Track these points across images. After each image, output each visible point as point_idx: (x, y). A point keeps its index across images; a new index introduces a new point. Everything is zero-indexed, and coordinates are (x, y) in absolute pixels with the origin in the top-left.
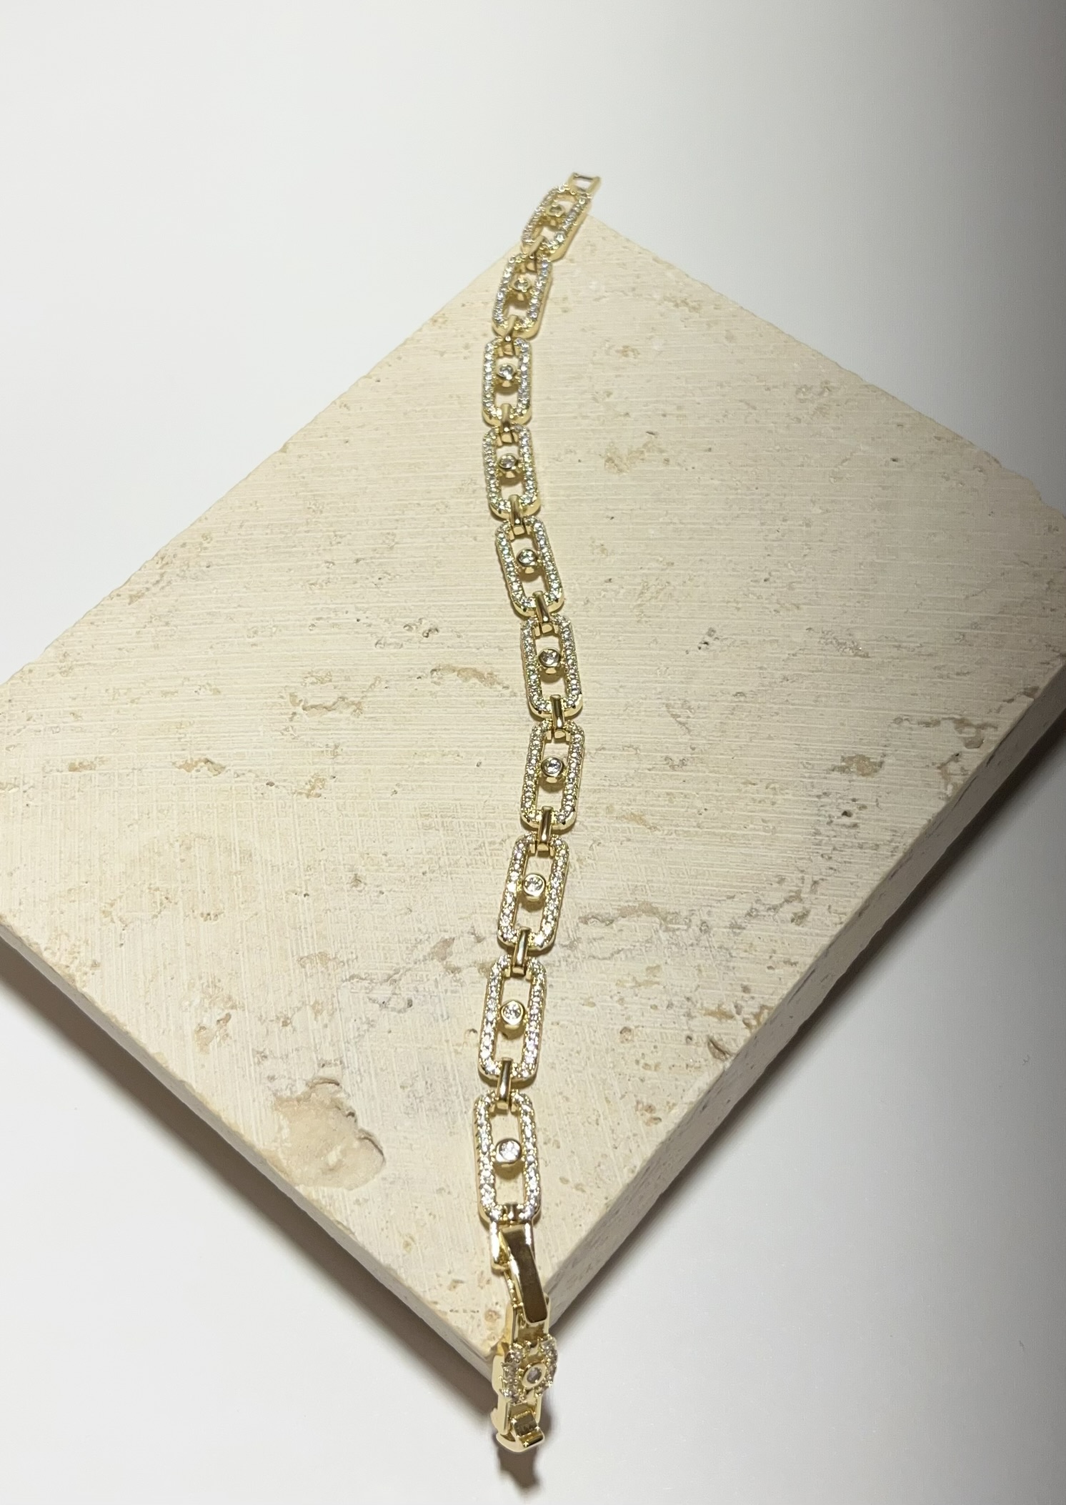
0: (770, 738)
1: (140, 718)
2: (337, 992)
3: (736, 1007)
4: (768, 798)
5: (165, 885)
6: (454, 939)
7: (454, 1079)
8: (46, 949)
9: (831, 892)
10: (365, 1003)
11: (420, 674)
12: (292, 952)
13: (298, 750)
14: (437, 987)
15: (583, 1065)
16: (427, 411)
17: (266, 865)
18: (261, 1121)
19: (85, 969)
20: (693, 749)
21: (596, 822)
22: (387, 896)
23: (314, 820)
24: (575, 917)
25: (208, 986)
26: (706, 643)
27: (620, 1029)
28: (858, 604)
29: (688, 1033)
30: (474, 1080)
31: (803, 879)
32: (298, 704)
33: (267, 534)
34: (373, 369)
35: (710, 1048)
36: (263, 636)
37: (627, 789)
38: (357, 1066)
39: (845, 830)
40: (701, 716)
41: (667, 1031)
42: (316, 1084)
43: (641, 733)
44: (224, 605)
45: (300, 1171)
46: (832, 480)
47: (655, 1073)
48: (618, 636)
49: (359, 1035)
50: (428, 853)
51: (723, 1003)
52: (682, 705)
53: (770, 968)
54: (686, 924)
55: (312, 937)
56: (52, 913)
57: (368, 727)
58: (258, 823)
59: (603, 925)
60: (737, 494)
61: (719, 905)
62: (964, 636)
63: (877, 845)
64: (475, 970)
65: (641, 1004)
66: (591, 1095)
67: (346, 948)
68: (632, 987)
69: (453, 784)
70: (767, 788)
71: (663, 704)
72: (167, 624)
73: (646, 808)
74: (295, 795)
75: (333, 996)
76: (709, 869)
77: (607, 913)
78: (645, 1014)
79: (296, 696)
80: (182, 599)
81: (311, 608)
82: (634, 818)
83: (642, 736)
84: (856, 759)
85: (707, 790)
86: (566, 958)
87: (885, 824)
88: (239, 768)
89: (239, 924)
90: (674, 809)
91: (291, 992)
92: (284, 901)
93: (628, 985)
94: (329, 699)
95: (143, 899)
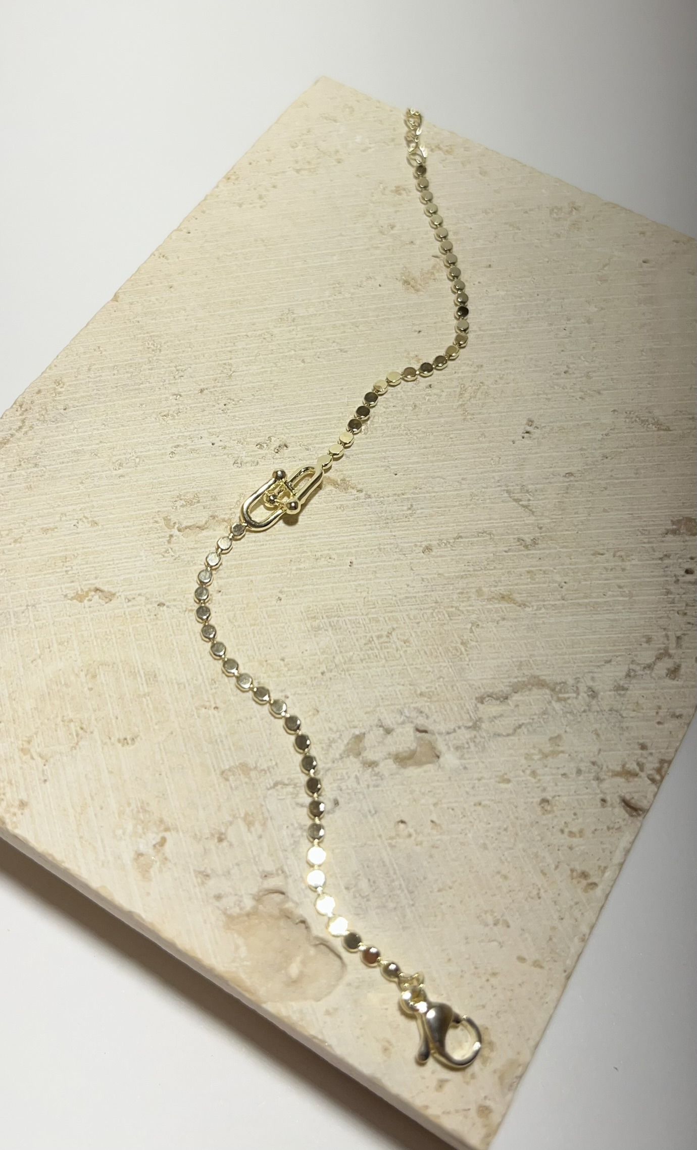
0: (605, 511)
1: (26, 557)
2: (265, 801)
3: (638, 764)
4: (618, 566)
5: (78, 716)
6: (364, 734)
7: (395, 873)
9: (694, 645)
10: (294, 809)
12: (213, 766)
13: (182, 569)
14: (359, 783)
15: (512, 841)
16: (237, 254)
17: (172, 683)
18: (216, 941)
20: (541, 528)
21: (470, 606)
25: (139, 812)
26: (527, 432)
27: (539, 802)
28: (649, 386)
29: (601, 796)
30: (414, 871)
31: (667, 636)
32: (173, 527)
33: (114, 374)
34: (180, 225)
35: (624, 807)
36: (130, 468)
37: (491, 572)
39: (691, 587)
40: (540, 497)
41: (580, 797)
42: (262, 896)
43: (490, 519)
44: (87, 443)
45: (264, 988)
46: (599, 282)
47: (581, 839)
48: (449, 434)
49: (295, 842)
50: (323, 653)
51: (627, 763)
52: (521, 489)
53: (659, 723)
54: (575, 692)
55: (230, 749)
58: (157, 643)
59: (498, 702)
60: (522, 301)
61: (599, 670)
64: (390, 761)
65: (553, 774)
66: (526, 870)
67: (265, 756)
68: (540, 759)
69: (331, 585)
70: (614, 556)
71: (504, 490)
72: (36, 465)
73: (512, 587)
74: (187, 612)
75: (262, 806)
76: (584, 637)
77: (500, 691)
78: (559, 784)
79: (170, 520)
80: (47, 441)
81: (168, 437)
82: (503, 598)
83: (492, 521)
84: (683, 522)
85: (563, 564)
86: (473, 739)
88: (128, 593)
89: (157, 745)
90: (538, 586)
91: (220, 807)
92: (196, 717)
93: (536, 757)
94: (200, 519)
95: (59, 732)
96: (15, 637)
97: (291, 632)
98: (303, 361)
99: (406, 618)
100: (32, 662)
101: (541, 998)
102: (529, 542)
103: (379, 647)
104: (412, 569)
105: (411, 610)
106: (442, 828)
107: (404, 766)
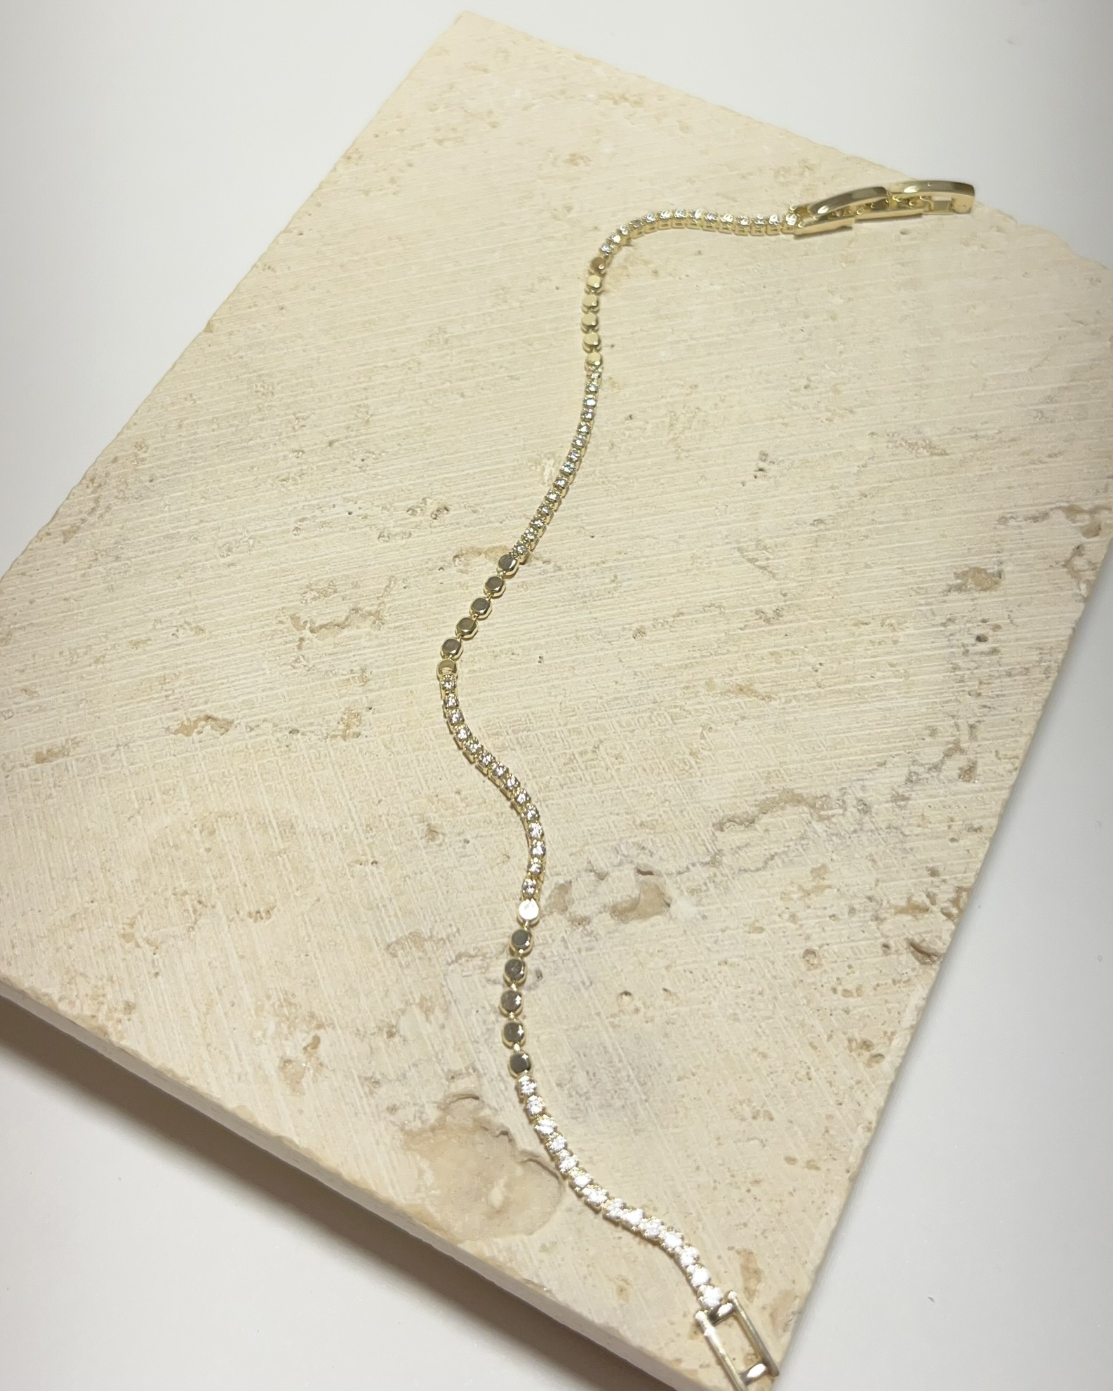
0: (867, 566)
1: (111, 681)
2: (446, 980)
3: (928, 896)
4: (888, 637)
5: (193, 886)
6: (571, 882)
7: (621, 1061)
8: (61, 999)
9: (992, 734)
10: (484, 987)
11: (441, 564)
12: (376, 939)
13: (318, 682)
14: (567, 948)
15: (771, 1007)
16: (366, 259)
17: (315, 835)
18: (394, 1168)
19: (120, 1015)
20: (785, 595)
21: (700, 703)
22: (474, 844)
23: (360, 766)
24: (708, 826)
25: (282, 1006)
26: (761, 470)
27: (802, 954)
28: (916, 398)
29: (883, 940)
30: (645, 1056)
31: (956, 725)
32: (304, 627)
33: (213, 430)
34: (289, 224)
35: (913, 954)
36: (242, 552)
37: (723, 657)
38: (495, 1071)
39: (986, 659)
40: (781, 554)
41: (856, 944)
42: (450, 1104)
43: (719, 588)
44: (182, 524)
45: (460, 1223)
46: (844, 265)
47: (860, 999)
48: (659, 479)
49: (488, 1030)
51: (913, 895)
52: (757, 545)
53: (953, 840)
54: (841, 807)
55: (396, 915)
56: (57, 950)
57: (397, 639)
58: (291, 783)
59: (742, 828)
60: (744, 296)
61: (871, 776)
62: (1041, 412)
63: (1027, 669)
64: (607, 916)
65: (818, 917)
66: (791, 1044)
68: (800, 899)
69: (516, 689)
70: (882, 625)
71: (735, 548)
72: (117, 558)
73: (751, 675)
74: (328, 740)
75: (442, 986)
76: (847, 735)
77: (744, 813)
78: (826, 929)
79: (299, 618)
80: (129, 525)
81: (290, 508)
82: (741, 690)
83: (721, 590)
84: (971, 574)
85: (816, 641)
86: (712, 879)
87: (1028, 643)
88: (250, 719)
89: (300, 918)
90: (785, 671)
91: (387, 991)
92: (349, 877)
93: (795, 896)
94: (339, 614)
95: (170, 909)
96: (105, 788)
98: (462, 395)
99: (617, 726)
100: (129, 819)
101: (819, 1208)
102: (770, 614)
103: (583, 767)
104: (620, 661)
105: (623, 714)
106: (678, 998)
107: (625, 921)
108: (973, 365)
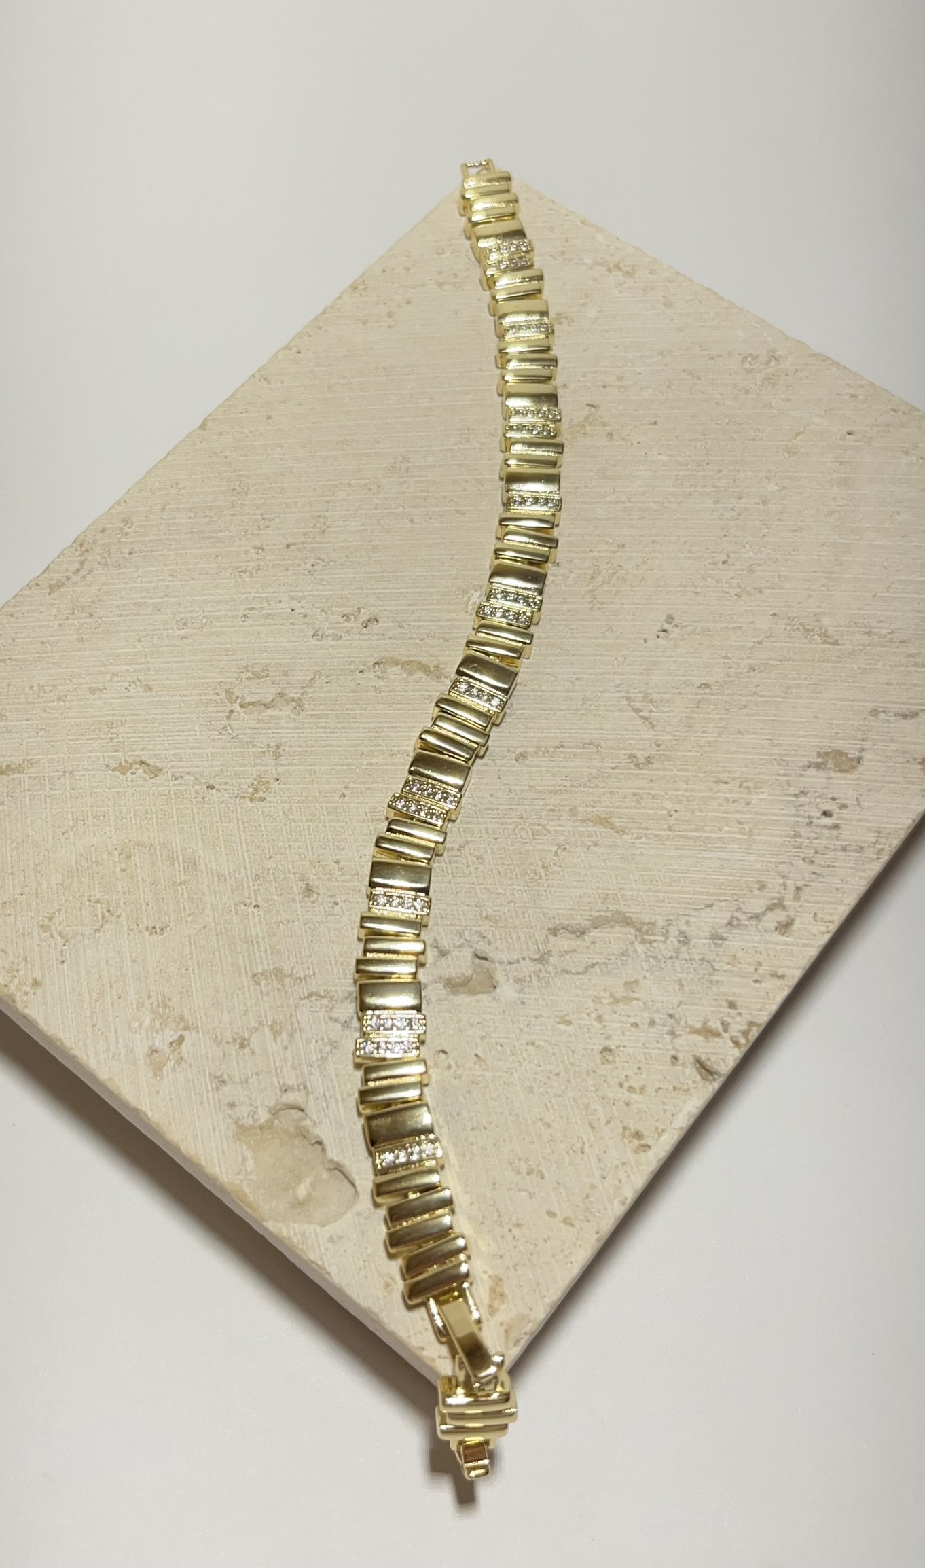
0: (739, 732)
1: (69, 718)
2: (296, 1011)
3: (722, 1023)
4: (743, 798)
5: (106, 897)
9: (814, 898)
10: (326, 1023)
11: (362, 668)
12: (245, 968)
13: (240, 750)
15: (563, 1088)
16: (352, 384)
17: (212, 874)
18: (223, 1151)
19: (24, 988)
20: (659, 746)
21: (559, 825)
22: (341, 907)
23: (260, 826)
25: (159, 1006)
26: (664, 631)
27: (600, 1050)
28: (823, 588)
29: (673, 1053)
30: (448, 1105)
31: (785, 885)
32: (235, 701)
33: (190, 518)
34: (291, 341)
35: (697, 1068)
36: (195, 628)
37: (591, 790)
38: (321, 1092)
39: (826, 832)
40: (664, 709)
41: (649, 1051)
42: (279, 1111)
43: (602, 729)
44: (150, 595)
45: (267, 1206)
46: (786, 455)
47: (641, 1096)
48: (570, 625)
49: (322, 1058)
51: (709, 1021)
52: (644, 698)
53: (756, 981)
54: (663, 935)
55: (266, 951)
57: (311, 725)
58: (201, 829)
59: (573, 936)
60: (688, 470)
61: (697, 914)
63: (862, 847)
64: (440, 986)
65: (621, 1022)
66: (573, 1121)
67: (302, 963)
68: (609, 1004)
70: (740, 787)
71: (623, 697)
72: (91, 615)
73: (612, 810)
74: (238, 799)
75: (292, 1015)
76: (685, 875)
77: (577, 924)
78: (626, 1033)
79: (233, 693)
80: (105, 588)
81: (242, 597)
82: (599, 820)
83: (602, 732)
84: (832, 755)
85: (677, 790)
86: (537, 974)
87: (868, 825)
88: (176, 770)
89: (187, 938)
90: (642, 811)
91: (247, 1010)
92: (234, 914)
93: (605, 1001)
94: (267, 696)
95: (83, 912)
96: (48, 805)
97: (351, 832)
98: (411, 521)
99: (483, 831)
100: (63, 834)
101: (566, 1257)
102: (642, 760)
104: (499, 778)
105: (491, 823)
106: (486, 1064)
107: (455, 993)
108: (884, 567)
